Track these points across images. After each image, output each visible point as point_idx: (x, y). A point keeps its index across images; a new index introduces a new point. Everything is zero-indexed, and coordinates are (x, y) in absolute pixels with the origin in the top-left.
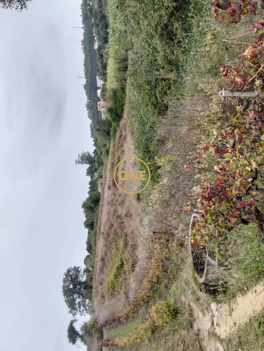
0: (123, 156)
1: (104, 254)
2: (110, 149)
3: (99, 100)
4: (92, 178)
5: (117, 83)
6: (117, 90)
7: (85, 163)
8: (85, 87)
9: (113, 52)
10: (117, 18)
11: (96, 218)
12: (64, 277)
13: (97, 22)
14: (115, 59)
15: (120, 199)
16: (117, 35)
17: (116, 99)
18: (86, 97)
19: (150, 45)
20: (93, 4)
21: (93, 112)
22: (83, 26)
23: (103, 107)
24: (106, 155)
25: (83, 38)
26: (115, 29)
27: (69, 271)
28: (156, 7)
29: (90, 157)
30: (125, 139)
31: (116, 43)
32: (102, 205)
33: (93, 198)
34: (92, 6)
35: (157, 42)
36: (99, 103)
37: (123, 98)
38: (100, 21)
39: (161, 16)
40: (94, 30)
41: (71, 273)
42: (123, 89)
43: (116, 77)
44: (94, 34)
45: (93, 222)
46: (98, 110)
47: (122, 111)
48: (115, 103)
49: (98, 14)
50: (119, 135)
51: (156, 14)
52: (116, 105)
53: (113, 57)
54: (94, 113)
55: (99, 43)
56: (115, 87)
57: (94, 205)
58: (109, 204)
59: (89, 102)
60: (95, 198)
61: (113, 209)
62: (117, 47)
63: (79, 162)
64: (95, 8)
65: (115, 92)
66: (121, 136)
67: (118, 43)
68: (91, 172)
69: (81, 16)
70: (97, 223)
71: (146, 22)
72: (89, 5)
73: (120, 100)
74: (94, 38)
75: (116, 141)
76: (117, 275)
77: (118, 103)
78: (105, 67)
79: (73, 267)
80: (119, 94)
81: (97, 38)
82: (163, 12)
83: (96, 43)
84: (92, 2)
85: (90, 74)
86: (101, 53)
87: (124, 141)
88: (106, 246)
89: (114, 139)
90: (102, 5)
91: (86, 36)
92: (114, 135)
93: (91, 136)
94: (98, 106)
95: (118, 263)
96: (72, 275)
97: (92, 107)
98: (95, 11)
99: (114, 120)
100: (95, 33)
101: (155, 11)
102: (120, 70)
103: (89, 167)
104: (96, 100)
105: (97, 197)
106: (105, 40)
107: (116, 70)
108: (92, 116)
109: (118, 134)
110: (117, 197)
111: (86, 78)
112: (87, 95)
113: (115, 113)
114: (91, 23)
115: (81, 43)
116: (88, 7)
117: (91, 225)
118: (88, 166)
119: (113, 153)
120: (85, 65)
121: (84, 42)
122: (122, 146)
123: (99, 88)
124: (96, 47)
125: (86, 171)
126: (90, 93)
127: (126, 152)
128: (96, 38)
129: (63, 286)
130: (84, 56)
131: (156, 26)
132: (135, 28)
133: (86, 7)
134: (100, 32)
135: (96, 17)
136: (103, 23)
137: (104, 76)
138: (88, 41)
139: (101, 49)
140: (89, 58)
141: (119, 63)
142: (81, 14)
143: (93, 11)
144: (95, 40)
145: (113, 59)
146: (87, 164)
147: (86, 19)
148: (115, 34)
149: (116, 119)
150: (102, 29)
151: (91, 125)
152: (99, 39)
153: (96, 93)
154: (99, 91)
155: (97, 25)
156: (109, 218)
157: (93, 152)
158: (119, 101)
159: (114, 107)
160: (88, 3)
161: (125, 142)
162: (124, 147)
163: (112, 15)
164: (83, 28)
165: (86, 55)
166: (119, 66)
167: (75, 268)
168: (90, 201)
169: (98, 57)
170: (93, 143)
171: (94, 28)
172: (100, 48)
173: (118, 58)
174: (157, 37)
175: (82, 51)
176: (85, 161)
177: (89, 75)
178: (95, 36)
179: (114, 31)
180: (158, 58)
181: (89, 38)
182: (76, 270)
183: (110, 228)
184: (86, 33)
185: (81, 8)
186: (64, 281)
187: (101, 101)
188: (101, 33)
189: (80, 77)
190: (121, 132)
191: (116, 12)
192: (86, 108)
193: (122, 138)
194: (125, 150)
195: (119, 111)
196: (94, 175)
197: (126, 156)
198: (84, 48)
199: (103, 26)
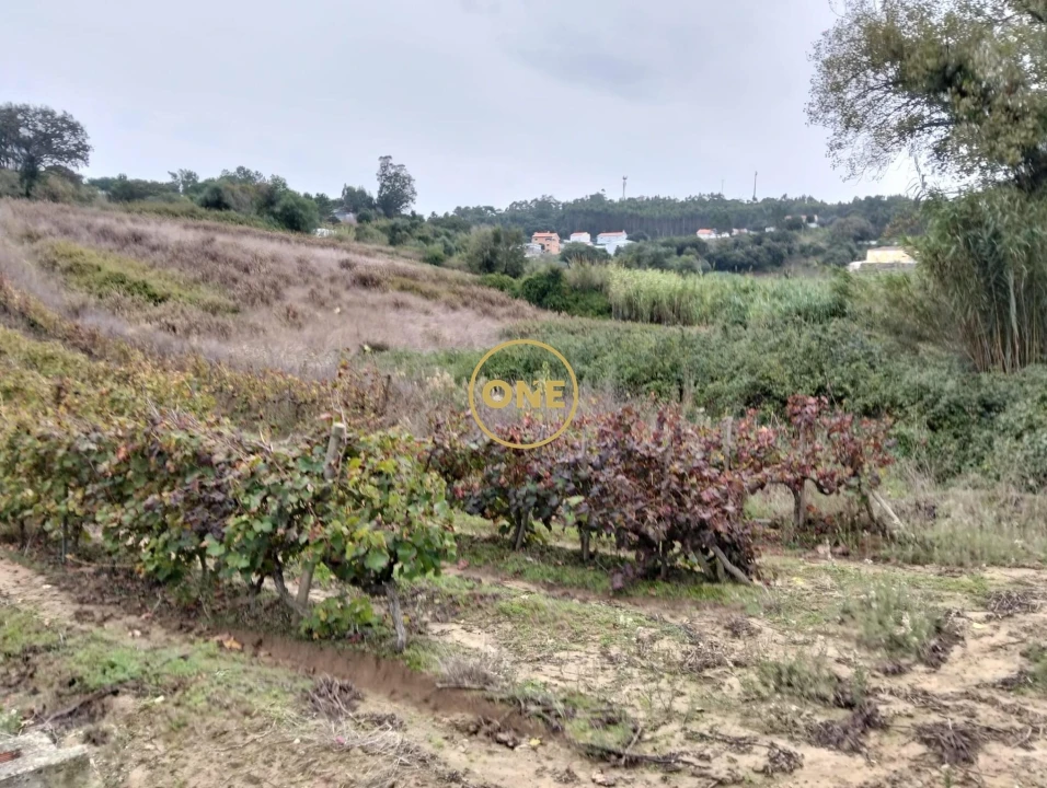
0: (442, 306)
1: (154, 241)
2: (447, 267)
3: (564, 236)
4: (337, 203)
5: (622, 295)
6: (607, 294)
7: (383, 186)
8: (598, 198)
9: (697, 287)
10: (776, 301)
11: (242, 217)
12: (59, 114)
13: (767, 242)
14: (681, 294)
15: (325, 294)
16: (738, 300)
17: (584, 292)
18: (571, 200)
19: (738, 369)
20: (811, 232)
21: (529, 217)
22: (760, 200)
23: (543, 247)
24: (427, 256)
25: (728, 197)
26: (751, 294)
27: (74, 128)
28: (797, 378)
29: (401, 203)
30: (486, 312)
31: (717, 296)
32: (288, 241)
33: (301, 211)
34: (806, 228)
35: (746, 379)
36: (555, 236)
37: (586, 310)
38: (769, 249)
39: (783, 385)
40: (745, 231)
41: (67, 135)
42: (607, 311)
43: (638, 293)
44: (735, 232)
45: (227, 207)
46: (536, 235)
47: (556, 308)
48: (574, 289)
49: (786, 245)
50: (494, 298)
51: (787, 379)
52: (567, 291)
53: (685, 288)
54: (527, 221)
55: (714, 244)
56: (613, 289)
57: (281, 214)
58: (300, 261)
59: (557, 208)
60: (301, 216)
61: (289, 272)
62: (708, 298)
63: (384, 168)
64: (802, 237)
65: (600, 288)
66: (492, 302)
67: (719, 300)
68: (354, 200)
69: (785, 196)
70: (226, 219)
71: (774, 362)
72: (810, 220)
73: (582, 303)
74: (725, 230)
75: (475, 289)
76: (123, 282)
77: (573, 296)
78: (658, 263)
79: (88, 142)
80: (596, 301)
81: (725, 240)
82: (788, 388)
83: (713, 236)
84: (816, 229)
85: (632, 216)
86: (688, 249)
87: (479, 310)
88: (181, 248)
89: (480, 284)
90: (806, 257)
91: (731, 209)
92: (489, 283)
93: (458, 208)
94: (548, 234)
95: (157, 286)
96: (61, 137)
97: (544, 216)
98: (795, 238)
99: (530, 284)
100: (740, 234)
101: (791, 377)
102: (654, 303)
103: (371, 199)
104: (563, 229)
105: (305, 223)
106: (722, 263)
107: (653, 295)
108: (518, 215)
109: (494, 293)
110: (328, 287)
111: (622, 202)
112: (576, 201)
113: (549, 289)
114: (765, 222)
115: (716, 193)
116: (804, 218)
117: (215, 200)
118: (375, 196)
119: (440, 280)
120: (657, 202)
121: (718, 200)
122: (466, 304)
123: (594, 238)
124: (705, 235)
125: (356, 187)
126: (581, 211)
127: (454, 315)
128: (727, 235)
129: (28, 109)
130: (681, 198)
131: (769, 378)
132: (766, 344)
133: (805, 211)
134: (742, 247)
135: (778, 240)
136: (764, 258)
137: (634, 260)
138: (718, 212)
139: (699, 251)
140: (676, 213)
141: (671, 302)
142: (789, 197)
143: (795, 232)
144: (720, 233)
145: (679, 287)
146: (381, 191)
147: (778, 210)
148: (738, 295)
149: (533, 290)
150: (748, 254)
151: (491, 209)
152: (723, 244)
153: (582, 230)
154: (583, 238)
155: (758, 241)
156: (262, 261)
157: (417, 213)
158: (577, 301)
159: (563, 285)
160: (816, 218)
161: (479, 315)
162: (465, 310)
163: (782, 288)
164: (755, 199)
165: (683, 205)
166: (665, 302)
167: (85, 148)
168: (292, 202)
169: (678, 239)
170: (441, 214)
171: (752, 233)
172: (699, 246)
173: (683, 300)
174: (754, 379)
175: (695, 194)
176: (388, 187)
177: (630, 211)
178: (730, 232)
179: (746, 291)
180: (717, 383)
181: (726, 217)
182: (80, 152)
183: (236, 264)
184: (740, 207)
185: (804, 198)
186: (45, 113)
187: (561, 242)
188: (737, 251)
189: (624, 185)
190: (503, 304)
191: (789, 298)
192: (539, 198)
193: (486, 305)
194: (457, 315)
195: (552, 298)
196: (348, 211)
197: (442, 316)
198: (700, 201)
199: (756, 258)
